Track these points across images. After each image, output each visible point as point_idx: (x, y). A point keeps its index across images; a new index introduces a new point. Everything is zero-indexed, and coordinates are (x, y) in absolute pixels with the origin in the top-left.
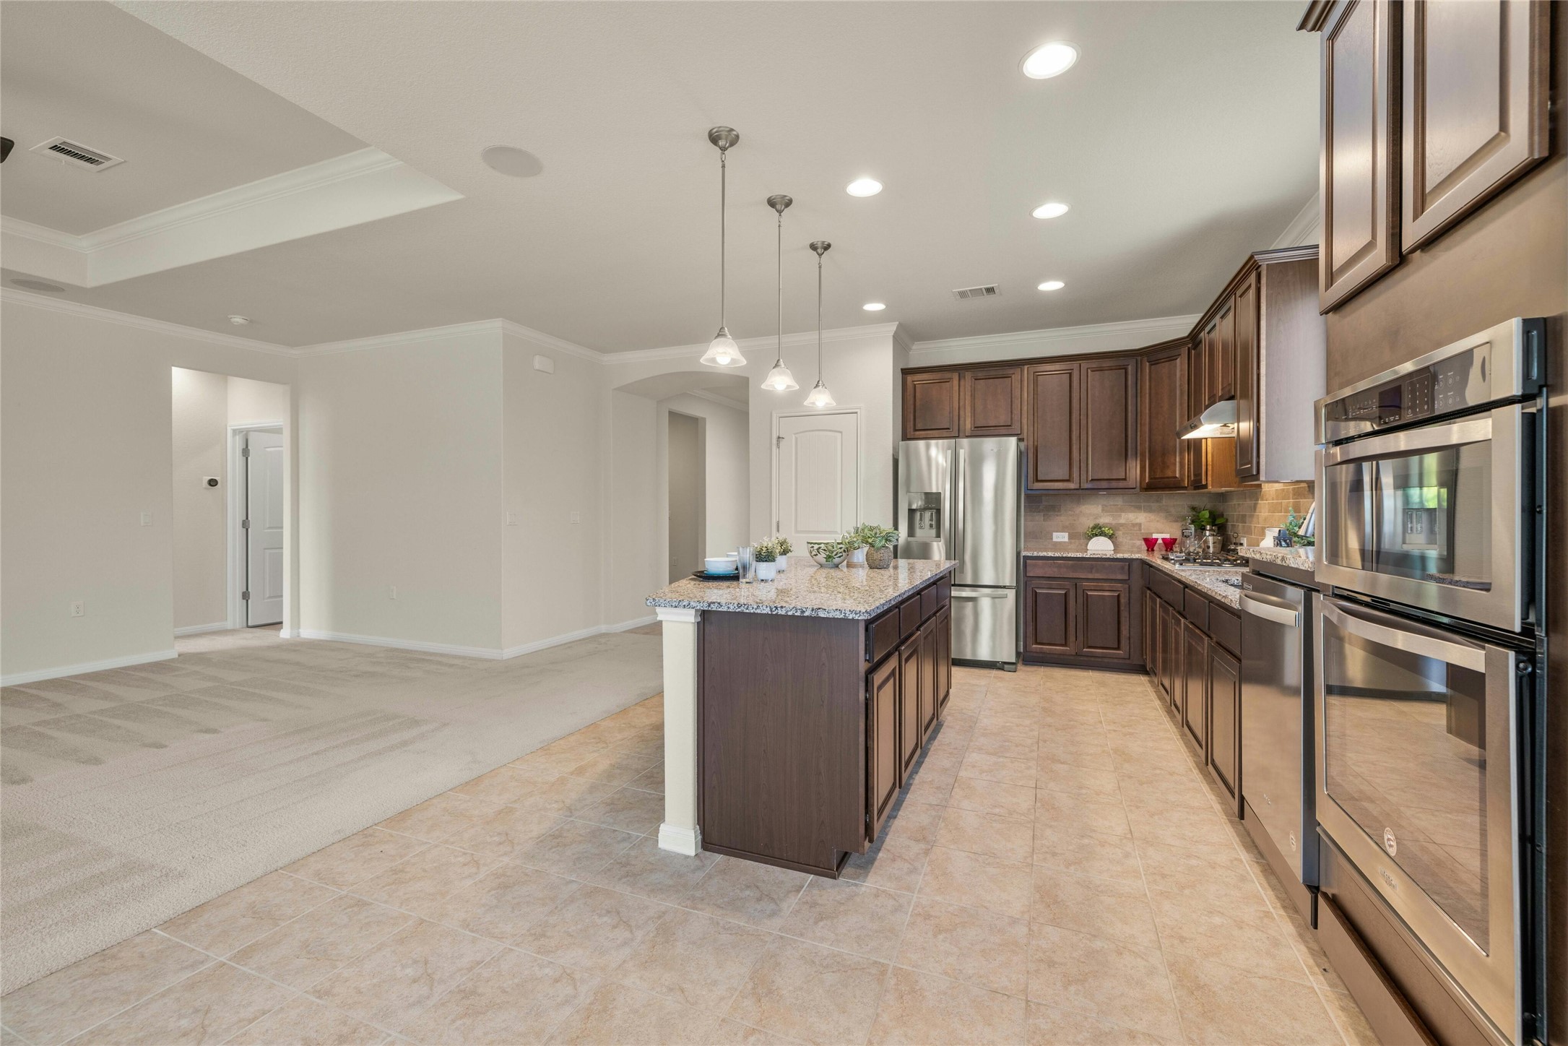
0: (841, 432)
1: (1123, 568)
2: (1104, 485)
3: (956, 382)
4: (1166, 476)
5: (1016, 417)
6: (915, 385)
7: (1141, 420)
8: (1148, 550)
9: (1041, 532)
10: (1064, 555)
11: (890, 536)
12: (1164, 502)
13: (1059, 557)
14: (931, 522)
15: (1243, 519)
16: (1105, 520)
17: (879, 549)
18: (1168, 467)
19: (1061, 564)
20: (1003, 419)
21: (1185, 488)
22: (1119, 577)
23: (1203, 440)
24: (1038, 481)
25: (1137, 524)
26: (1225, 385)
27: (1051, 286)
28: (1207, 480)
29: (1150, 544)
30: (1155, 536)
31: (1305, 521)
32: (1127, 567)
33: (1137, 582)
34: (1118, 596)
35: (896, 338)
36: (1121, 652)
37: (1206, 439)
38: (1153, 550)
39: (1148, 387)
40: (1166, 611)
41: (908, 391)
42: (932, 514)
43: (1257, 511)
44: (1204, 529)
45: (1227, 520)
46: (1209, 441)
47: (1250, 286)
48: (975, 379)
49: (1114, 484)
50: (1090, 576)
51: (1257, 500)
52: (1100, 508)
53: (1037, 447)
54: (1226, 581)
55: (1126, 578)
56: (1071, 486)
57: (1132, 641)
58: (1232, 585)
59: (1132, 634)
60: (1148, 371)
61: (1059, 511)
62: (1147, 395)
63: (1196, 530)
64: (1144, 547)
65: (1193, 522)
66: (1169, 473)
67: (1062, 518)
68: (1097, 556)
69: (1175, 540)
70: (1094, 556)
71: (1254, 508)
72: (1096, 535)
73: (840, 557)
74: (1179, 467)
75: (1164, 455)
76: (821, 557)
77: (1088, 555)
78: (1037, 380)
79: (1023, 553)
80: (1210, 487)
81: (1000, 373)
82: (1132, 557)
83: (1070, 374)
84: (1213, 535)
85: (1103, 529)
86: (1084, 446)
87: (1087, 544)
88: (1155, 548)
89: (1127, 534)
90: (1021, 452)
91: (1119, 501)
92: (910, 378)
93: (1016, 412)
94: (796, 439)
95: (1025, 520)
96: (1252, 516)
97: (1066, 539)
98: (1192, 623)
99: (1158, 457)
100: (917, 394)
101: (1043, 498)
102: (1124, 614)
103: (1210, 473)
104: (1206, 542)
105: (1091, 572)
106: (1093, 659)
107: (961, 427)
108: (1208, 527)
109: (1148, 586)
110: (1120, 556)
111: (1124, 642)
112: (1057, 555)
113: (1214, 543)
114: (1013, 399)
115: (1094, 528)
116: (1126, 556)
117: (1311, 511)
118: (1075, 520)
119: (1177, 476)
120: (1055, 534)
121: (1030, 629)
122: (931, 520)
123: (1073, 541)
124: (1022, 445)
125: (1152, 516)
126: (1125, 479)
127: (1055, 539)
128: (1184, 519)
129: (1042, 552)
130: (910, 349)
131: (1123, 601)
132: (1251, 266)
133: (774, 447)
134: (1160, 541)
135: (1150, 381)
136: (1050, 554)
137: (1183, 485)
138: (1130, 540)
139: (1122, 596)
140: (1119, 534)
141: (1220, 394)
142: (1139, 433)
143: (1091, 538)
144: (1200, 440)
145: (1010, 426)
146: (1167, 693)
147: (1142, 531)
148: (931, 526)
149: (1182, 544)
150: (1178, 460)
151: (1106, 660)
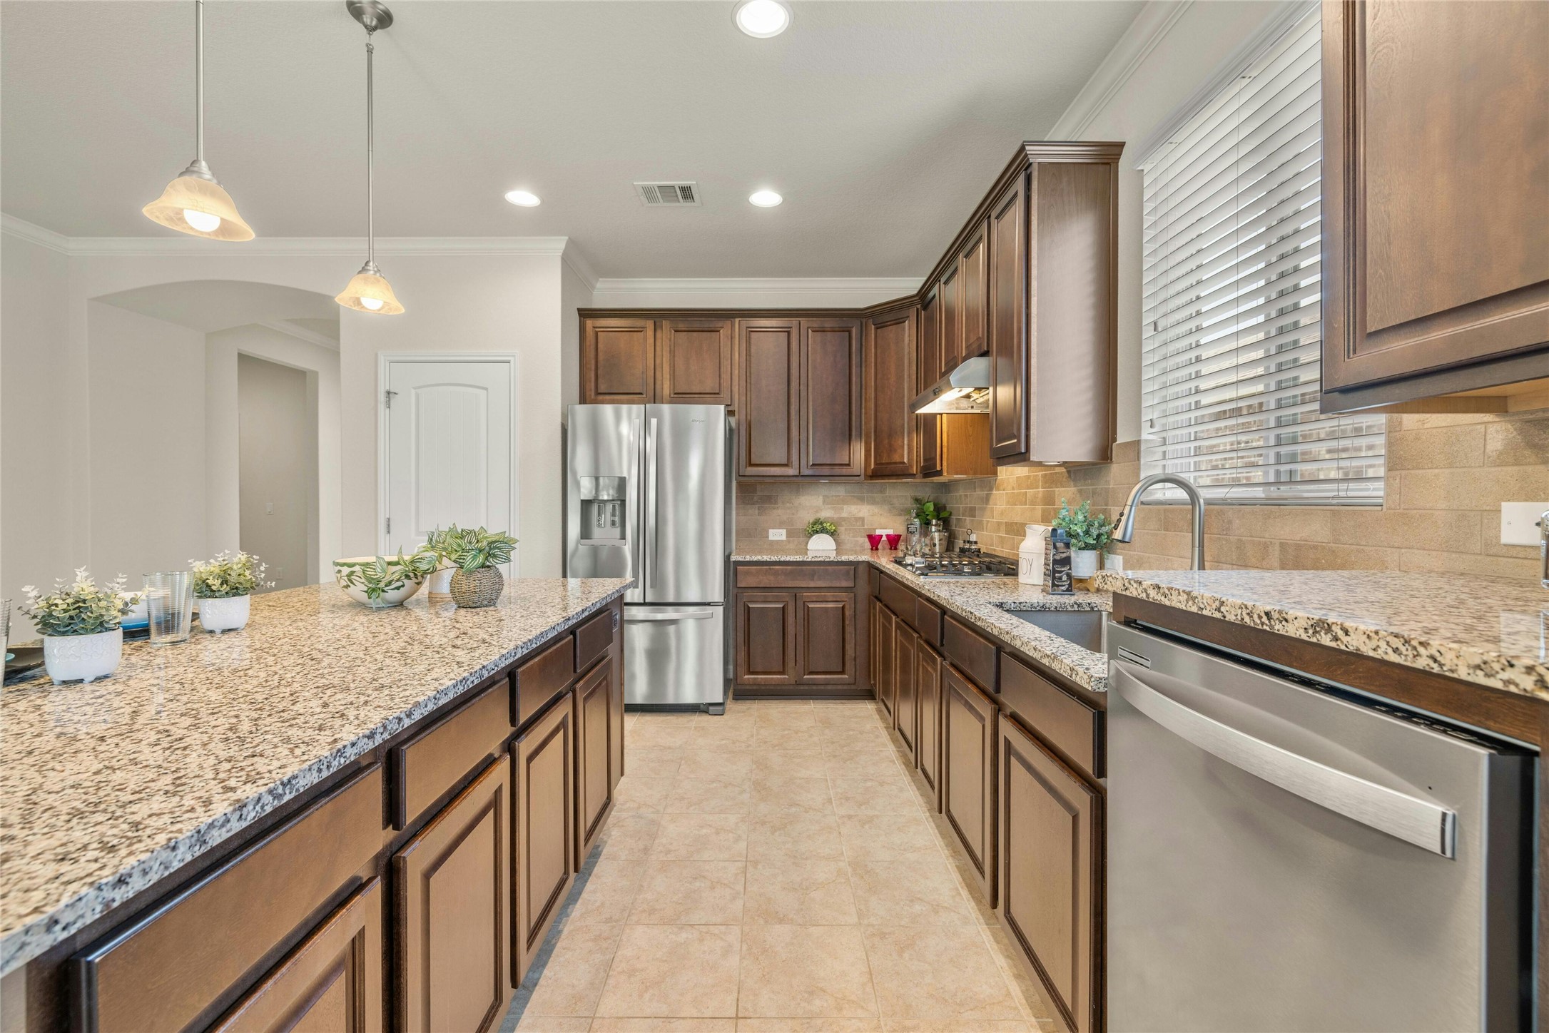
0: (486, 389)
1: (848, 572)
2: (826, 471)
3: (650, 333)
4: (893, 461)
5: (726, 384)
6: (597, 332)
7: (866, 393)
8: (872, 549)
9: (756, 529)
10: (782, 559)
11: (495, 548)
12: (888, 492)
13: (776, 561)
14: (612, 518)
15: (972, 512)
16: (826, 514)
17: (471, 572)
18: (895, 451)
19: (778, 570)
20: (709, 385)
21: (913, 476)
22: (844, 584)
23: (938, 417)
24: (751, 465)
25: (860, 518)
26: (971, 341)
27: (766, 198)
28: (942, 466)
29: (874, 541)
30: (878, 532)
31: (1123, 518)
32: (852, 572)
33: (863, 589)
34: (843, 608)
35: (566, 260)
36: (846, 676)
37: (941, 414)
38: (877, 549)
39: (873, 355)
40: (904, 633)
41: (588, 339)
42: (614, 507)
43: (991, 502)
44: (928, 523)
45: (951, 514)
46: (945, 416)
47: (1016, 195)
48: (676, 331)
49: (837, 471)
50: (812, 584)
51: (991, 489)
52: (821, 499)
53: (750, 422)
54: (1000, 606)
55: (851, 584)
56: (790, 471)
57: (857, 662)
58: (1007, 611)
59: (858, 653)
60: (873, 336)
61: (776, 503)
62: (873, 365)
63: (921, 525)
64: (868, 545)
65: (918, 516)
66: (896, 458)
67: (779, 512)
68: (819, 559)
69: (899, 536)
70: (816, 559)
71: (987, 499)
72: (817, 532)
73: (398, 588)
74: (908, 450)
75: (890, 436)
76: (358, 591)
77: (809, 558)
78: (750, 337)
79: (733, 558)
80: (945, 474)
81: (706, 325)
82: (857, 559)
83: (789, 333)
84: (939, 531)
85: (825, 525)
86: (803, 423)
87: (807, 543)
88: (879, 547)
89: (850, 530)
90: (731, 430)
91: (840, 491)
92: (589, 323)
93: (726, 377)
94: (417, 396)
95: (737, 514)
96: (983, 509)
97: (784, 538)
98: (953, 665)
99: (883, 440)
100: (599, 345)
101: (759, 488)
102: (849, 629)
103: (945, 456)
104: (932, 539)
105: (813, 580)
106: (814, 688)
107: (658, 391)
108: (934, 522)
109: (877, 595)
110: (844, 558)
111: (849, 665)
112: (774, 558)
113: (940, 540)
114: (722, 361)
115: (815, 523)
116: (852, 558)
117: (1129, 502)
118: (793, 514)
119: (906, 461)
120: (771, 531)
121: (742, 655)
122: (613, 515)
123: (791, 539)
124: (733, 421)
125: (875, 509)
126: (849, 465)
127: (771, 538)
128: (907, 512)
129: (756, 555)
130: (594, 288)
131: (847, 613)
132: (1020, 166)
133: (382, 407)
134: (884, 538)
135: (876, 348)
136: (766, 558)
137: (911, 472)
138: (853, 537)
139: (847, 607)
140: (841, 530)
141: (964, 355)
142: (863, 410)
143: (812, 536)
144: (934, 416)
145: (718, 394)
146: (890, 712)
147: (866, 527)
148: (613, 523)
149: (907, 541)
150: (906, 442)
151: (829, 687)
